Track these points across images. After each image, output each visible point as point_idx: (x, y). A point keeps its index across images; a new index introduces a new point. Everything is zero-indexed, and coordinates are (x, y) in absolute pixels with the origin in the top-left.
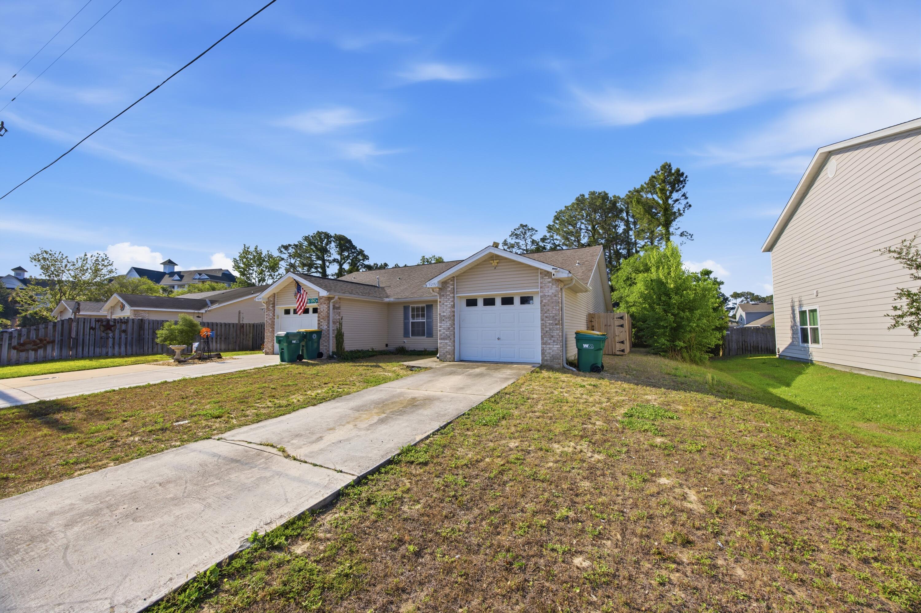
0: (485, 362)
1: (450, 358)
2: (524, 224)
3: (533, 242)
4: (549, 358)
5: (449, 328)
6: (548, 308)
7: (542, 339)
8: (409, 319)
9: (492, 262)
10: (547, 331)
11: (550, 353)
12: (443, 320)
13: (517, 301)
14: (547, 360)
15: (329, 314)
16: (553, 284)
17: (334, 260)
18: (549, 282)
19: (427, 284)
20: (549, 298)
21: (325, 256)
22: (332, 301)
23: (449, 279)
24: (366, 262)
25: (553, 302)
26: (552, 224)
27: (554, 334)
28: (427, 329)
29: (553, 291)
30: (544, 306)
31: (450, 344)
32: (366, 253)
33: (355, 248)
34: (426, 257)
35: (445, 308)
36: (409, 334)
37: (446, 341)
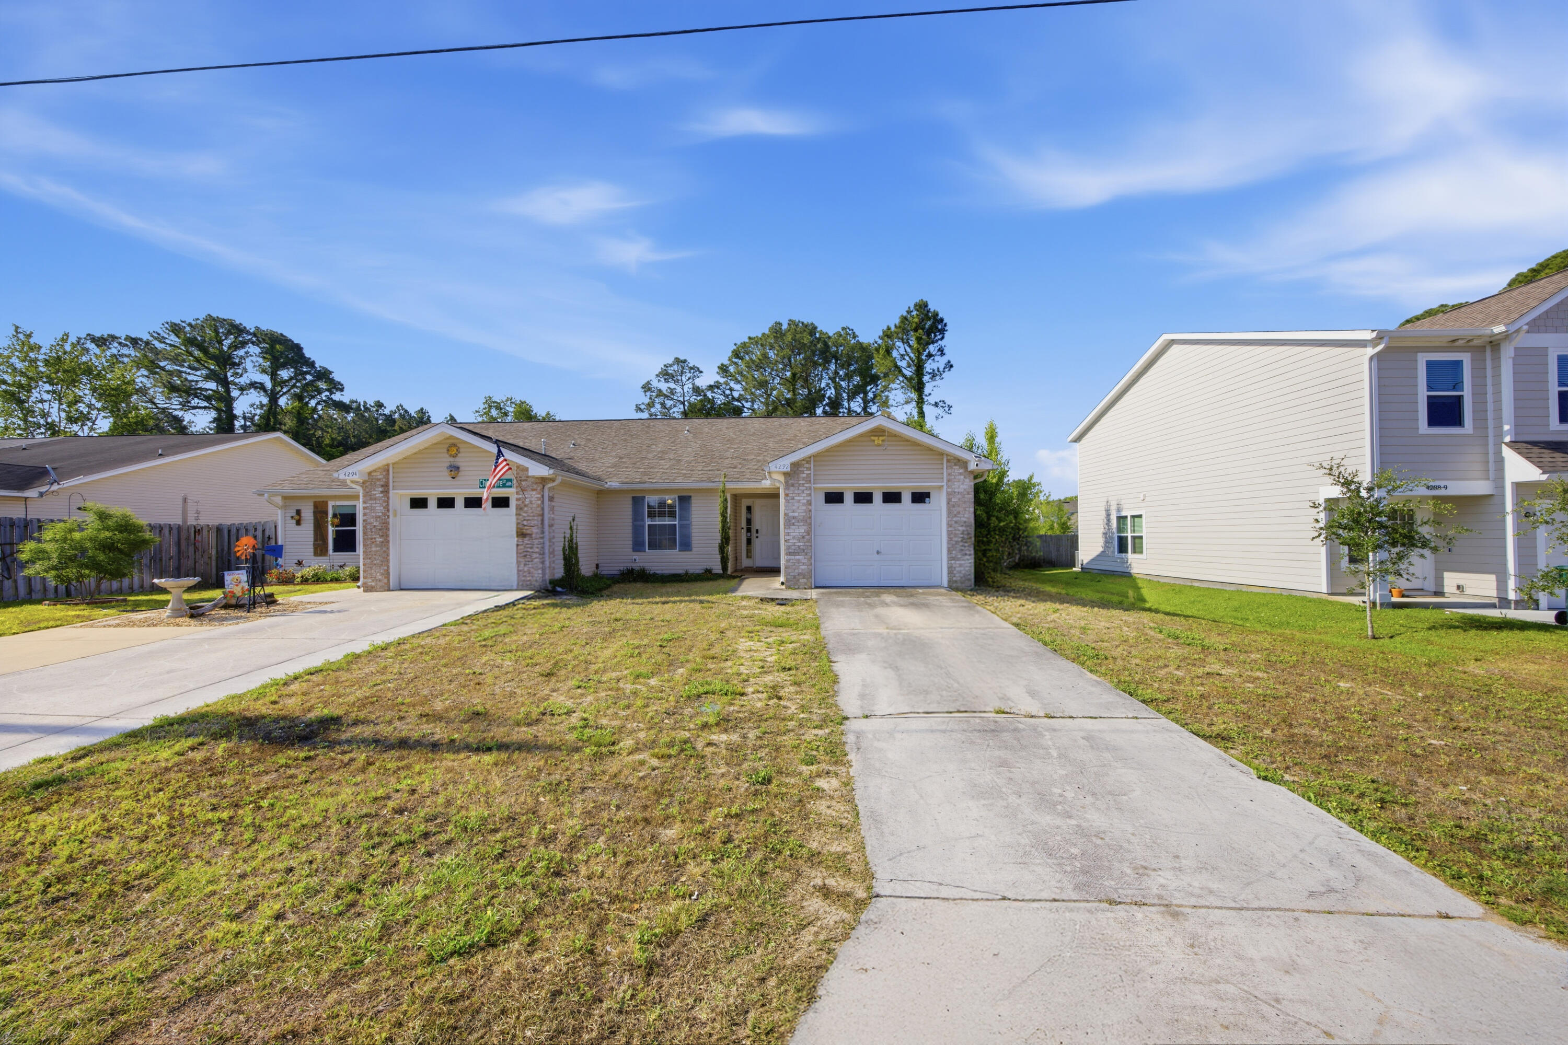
2: (682, 358)
4: (959, 578)
5: (803, 537)
6: (960, 509)
7: (949, 551)
8: (643, 520)
10: (956, 542)
11: (960, 572)
12: (793, 524)
13: (906, 498)
14: (956, 582)
15: (543, 509)
16: (965, 478)
17: (253, 385)
18: (960, 474)
20: (959, 496)
21: (229, 374)
22: (550, 485)
23: (807, 460)
25: (965, 502)
26: (726, 362)
28: (680, 536)
29: (965, 487)
30: (953, 506)
31: (805, 561)
32: (336, 377)
33: (312, 364)
34: (494, 399)
35: (794, 505)
36: (644, 545)
37: (797, 557)
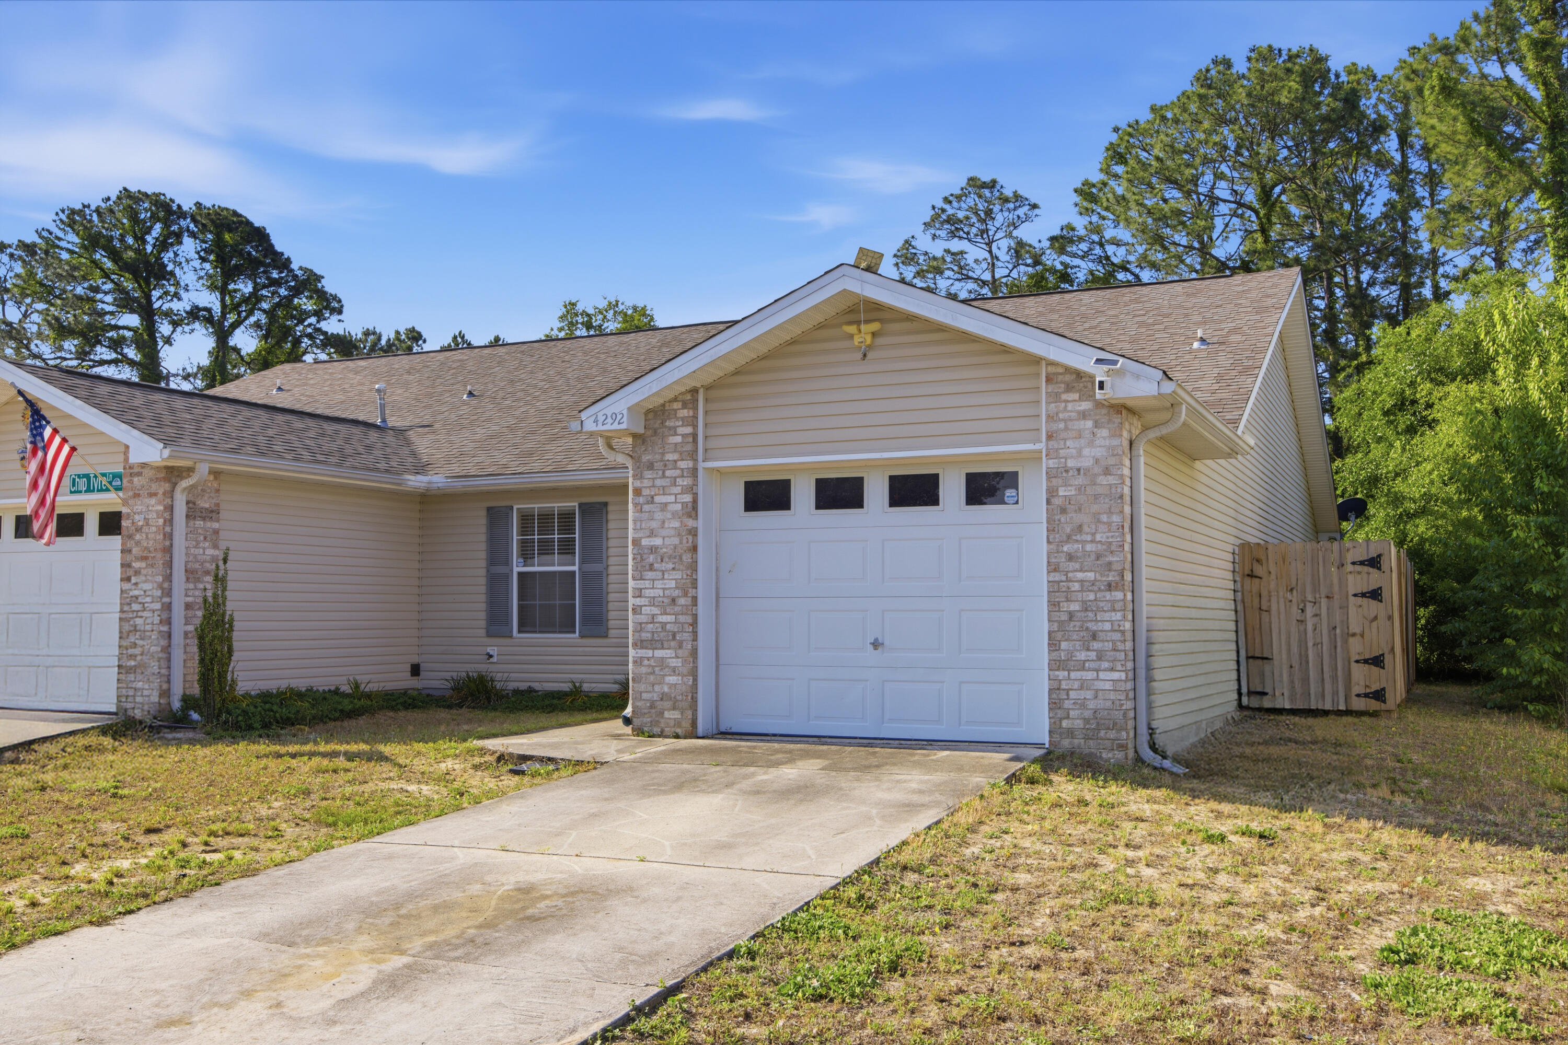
0: (820, 739)
1: (678, 723)
2: (986, 178)
3: (1019, 249)
4: (1079, 723)
5: (674, 600)
6: (1078, 518)
7: (1053, 645)
8: (507, 562)
9: (852, 329)
10: (1071, 615)
11: (1083, 705)
12: (651, 568)
13: (952, 489)
14: (1070, 733)
15: (170, 536)
16: (1097, 425)
17: (195, 314)
18: (1084, 415)
19: (584, 416)
20: (1080, 480)
21: (156, 294)
22: (184, 484)
23: (675, 399)
24: (332, 326)
25: (1096, 497)
26: (1096, 177)
27: (1100, 626)
28: (584, 602)
29: (1098, 452)
30: (1063, 511)
31: (677, 663)
32: (329, 285)
33: (284, 264)
34: (580, 307)
35: (659, 516)
36: (508, 622)
37: (659, 653)
